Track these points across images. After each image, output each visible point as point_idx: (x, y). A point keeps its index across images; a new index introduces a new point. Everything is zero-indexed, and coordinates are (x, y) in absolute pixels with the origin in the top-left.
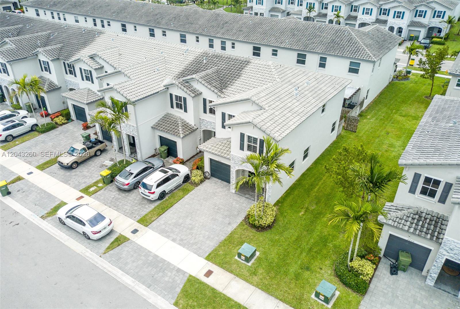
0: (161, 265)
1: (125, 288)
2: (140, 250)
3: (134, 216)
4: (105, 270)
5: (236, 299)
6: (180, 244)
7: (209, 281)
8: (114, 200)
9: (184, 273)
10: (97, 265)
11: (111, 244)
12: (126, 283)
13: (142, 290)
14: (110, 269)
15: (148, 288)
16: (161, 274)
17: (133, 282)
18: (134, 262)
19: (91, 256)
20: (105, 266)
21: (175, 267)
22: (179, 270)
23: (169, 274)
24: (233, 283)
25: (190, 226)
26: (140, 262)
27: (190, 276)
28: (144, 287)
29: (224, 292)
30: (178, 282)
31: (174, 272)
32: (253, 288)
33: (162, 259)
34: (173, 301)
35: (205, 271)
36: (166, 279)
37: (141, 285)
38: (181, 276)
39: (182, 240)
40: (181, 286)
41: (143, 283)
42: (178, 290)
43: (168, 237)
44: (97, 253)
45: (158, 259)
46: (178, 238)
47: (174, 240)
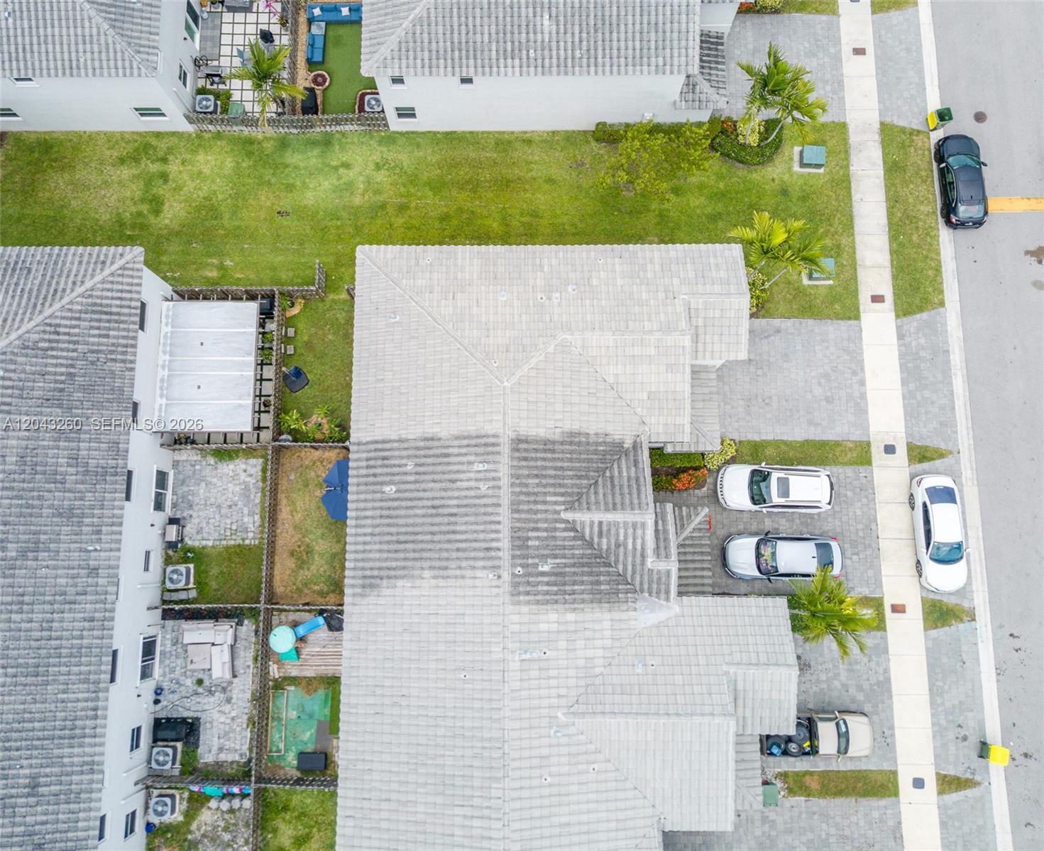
0: (910, 365)
1: (970, 378)
2: (912, 413)
3: (864, 481)
4: (970, 425)
5: (887, 247)
6: (863, 370)
7: (887, 291)
8: (860, 547)
9: (899, 328)
10: (972, 442)
11: (932, 459)
12: (964, 382)
13: (957, 357)
14: (964, 421)
15: (948, 351)
16: (922, 354)
17: (956, 374)
18: (933, 403)
19: (968, 465)
20: (965, 433)
21: (900, 346)
22: (901, 336)
23: (914, 344)
24: (868, 263)
25: (823, 381)
26: (927, 393)
27: (897, 316)
28: (952, 357)
29: (888, 264)
30: (915, 324)
31: (908, 339)
32: (858, 239)
33: (902, 372)
34: (941, 310)
35: (877, 306)
36: (922, 341)
37: (953, 363)
38: (905, 327)
39: (854, 373)
40: (918, 316)
41: (948, 362)
42: (925, 315)
43: (863, 396)
44: (958, 462)
45: (905, 375)
46: (855, 379)
47: (862, 383)
